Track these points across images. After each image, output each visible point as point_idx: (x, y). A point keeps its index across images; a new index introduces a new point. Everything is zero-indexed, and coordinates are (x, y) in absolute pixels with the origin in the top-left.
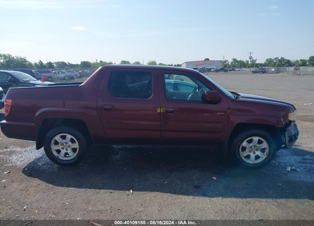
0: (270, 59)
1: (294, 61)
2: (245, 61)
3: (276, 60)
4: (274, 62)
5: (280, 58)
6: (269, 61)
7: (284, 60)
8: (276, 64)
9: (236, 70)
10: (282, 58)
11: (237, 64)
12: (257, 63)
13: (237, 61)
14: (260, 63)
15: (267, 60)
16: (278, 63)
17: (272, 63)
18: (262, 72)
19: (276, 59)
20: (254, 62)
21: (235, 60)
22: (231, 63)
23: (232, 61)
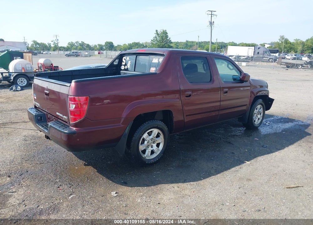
0: (72, 43)
1: (93, 45)
2: (47, 44)
3: (77, 44)
4: (75, 45)
5: (80, 42)
6: (71, 45)
7: (84, 44)
8: (78, 48)
9: (42, 53)
10: (82, 42)
11: (38, 46)
12: (60, 46)
13: (38, 44)
14: (63, 46)
15: (69, 43)
16: (80, 47)
17: (74, 47)
18: (76, 56)
19: (77, 42)
20: (57, 45)
21: (35, 43)
22: (32, 45)
23: (32, 43)
